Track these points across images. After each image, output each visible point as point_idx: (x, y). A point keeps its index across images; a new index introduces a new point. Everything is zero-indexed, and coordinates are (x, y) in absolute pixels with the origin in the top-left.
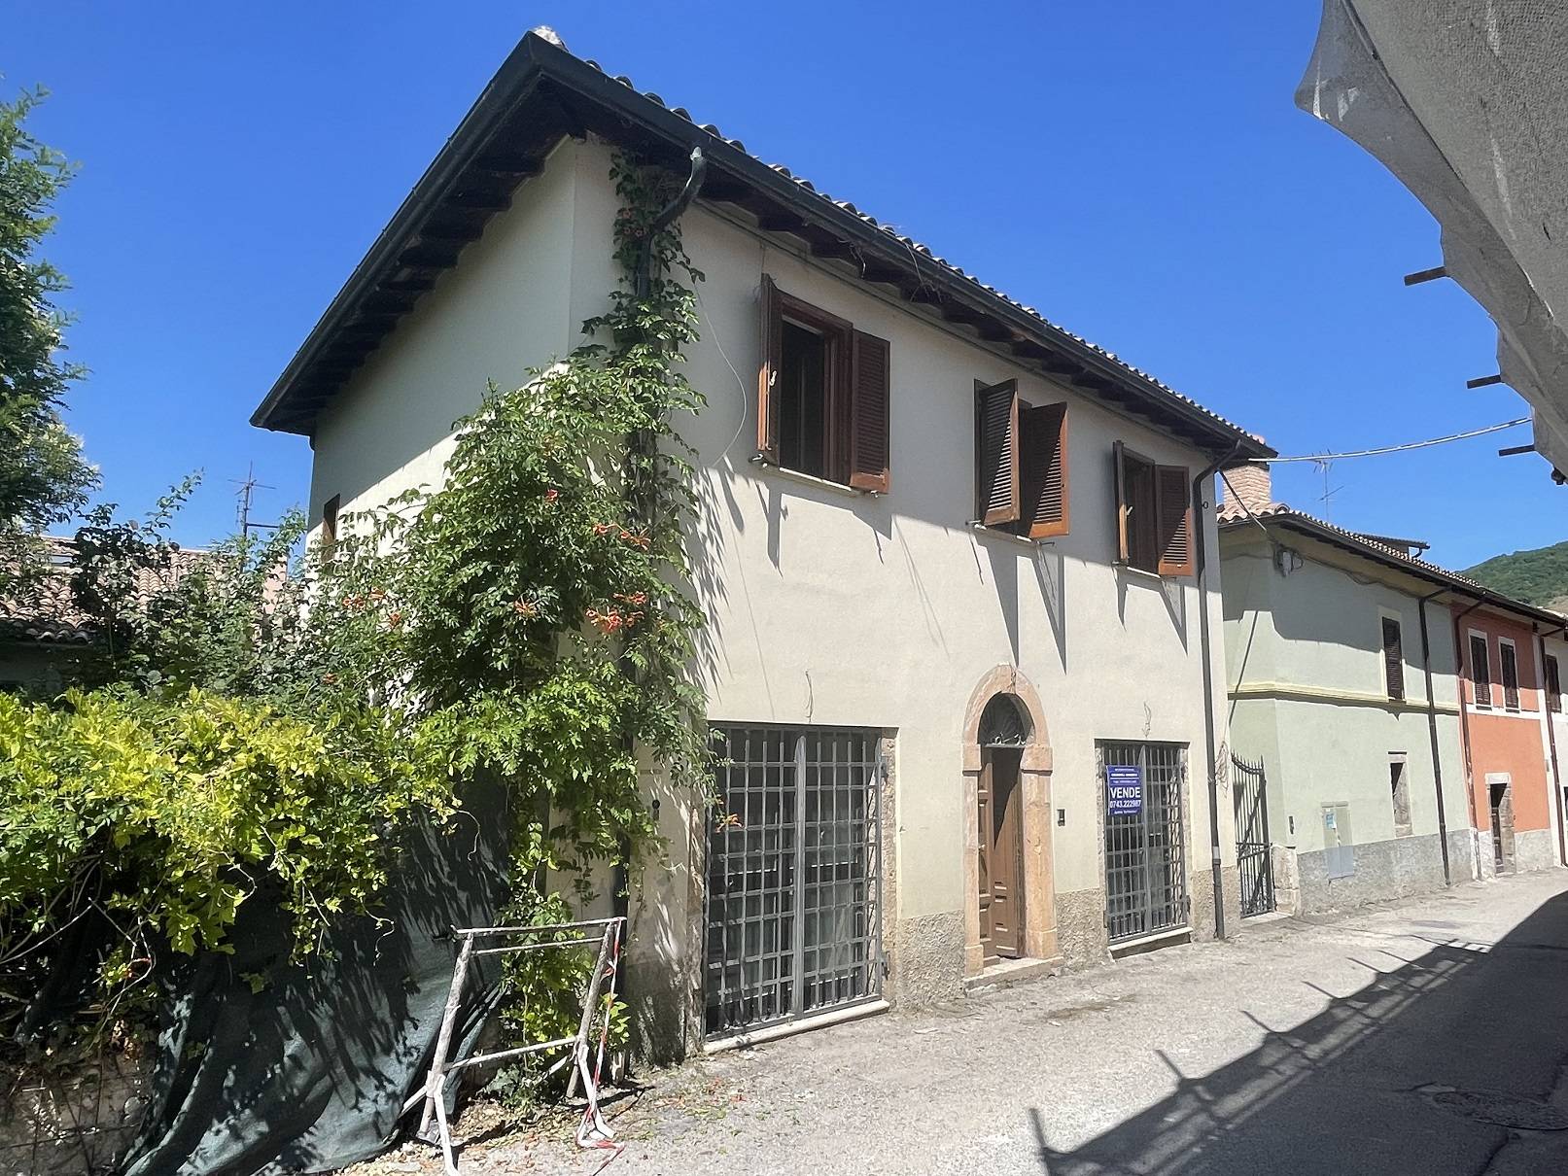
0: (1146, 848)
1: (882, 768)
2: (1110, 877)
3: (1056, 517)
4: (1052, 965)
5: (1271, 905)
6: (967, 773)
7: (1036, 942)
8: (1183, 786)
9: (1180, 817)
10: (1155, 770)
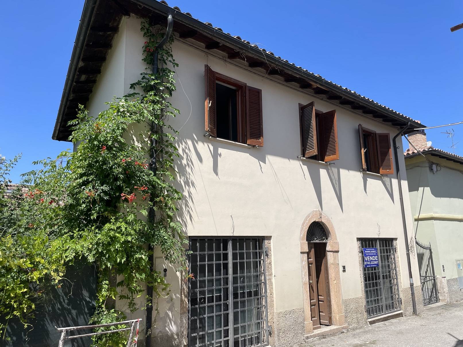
0: (381, 280)
1: (265, 252)
2: (366, 292)
3: (334, 153)
4: (343, 328)
5: (437, 300)
6: (302, 253)
7: (336, 319)
8: (396, 255)
9: (395, 267)
10: (384, 250)
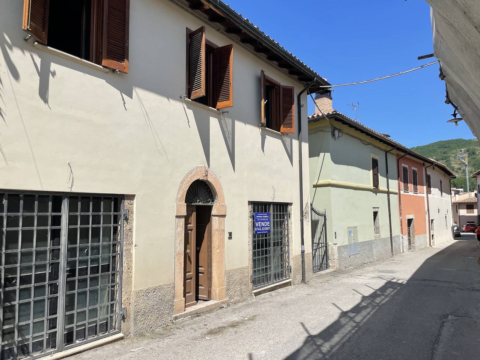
0: (272, 247)
1: (124, 215)
2: (254, 261)
3: (228, 99)
4: (223, 303)
5: (327, 267)
6: (177, 217)
7: (216, 293)
8: (289, 221)
9: (288, 234)
10: (277, 215)
